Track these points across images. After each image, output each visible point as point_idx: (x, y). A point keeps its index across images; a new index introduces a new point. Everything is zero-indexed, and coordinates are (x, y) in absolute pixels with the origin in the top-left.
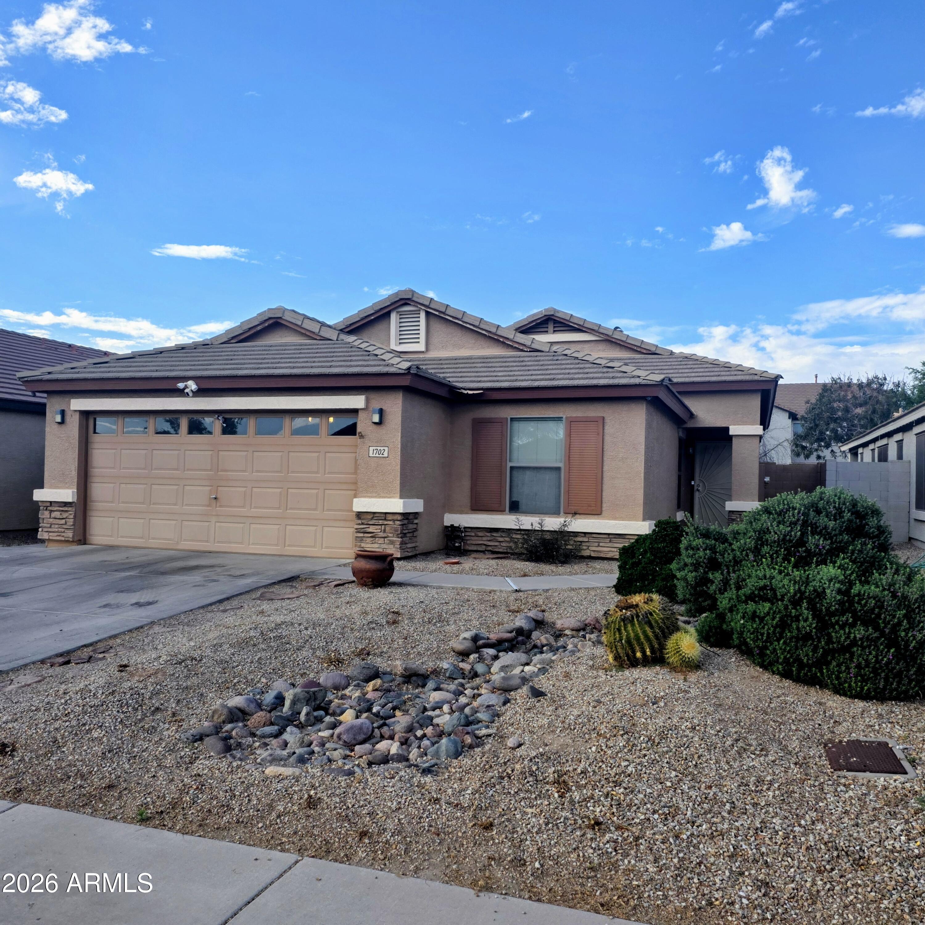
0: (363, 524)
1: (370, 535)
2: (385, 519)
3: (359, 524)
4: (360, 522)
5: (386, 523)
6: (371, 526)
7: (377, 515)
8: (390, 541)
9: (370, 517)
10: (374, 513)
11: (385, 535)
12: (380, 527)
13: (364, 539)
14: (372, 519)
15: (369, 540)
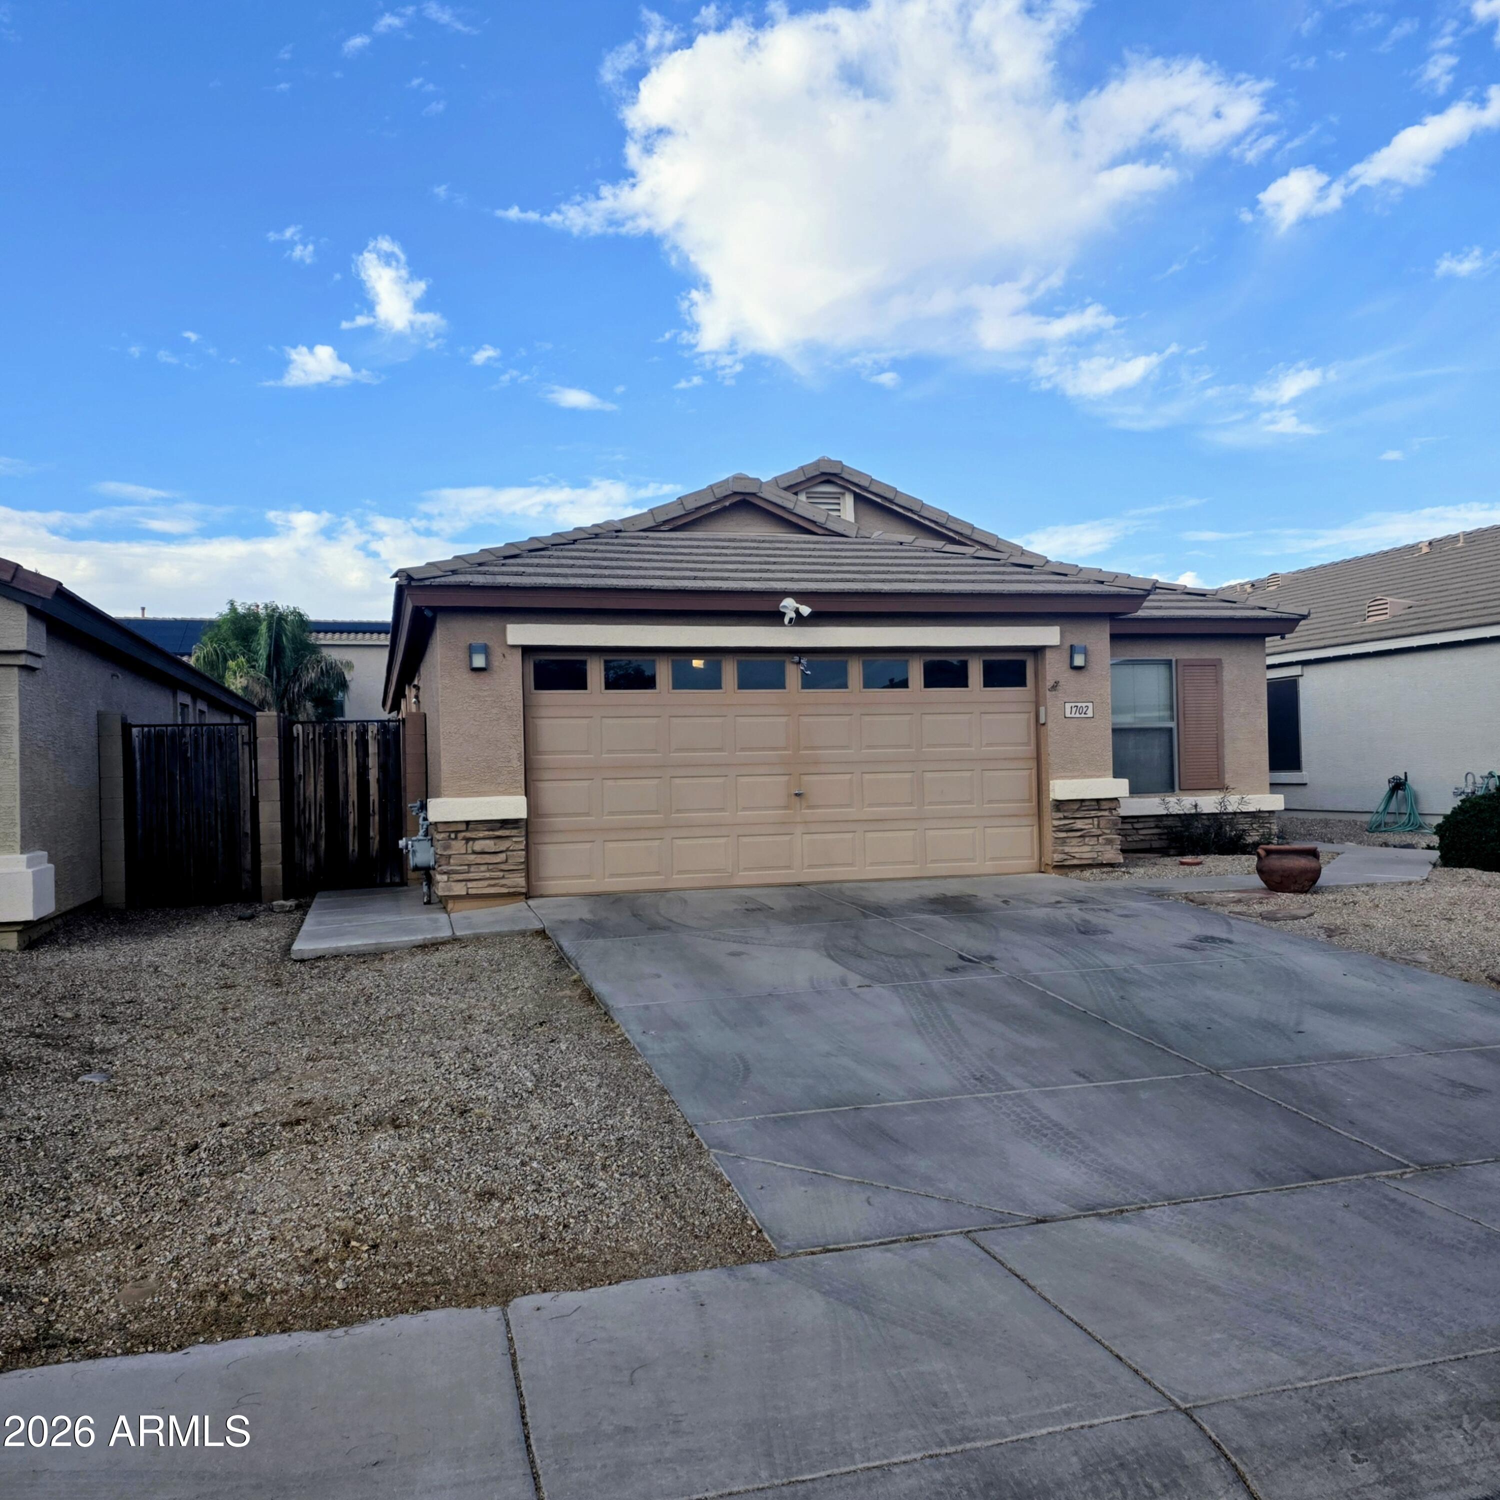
0: (1065, 818)
1: (1079, 834)
2: (1100, 810)
3: (1060, 819)
4: (1061, 815)
5: (1100, 814)
6: (1077, 821)
7: (1087, 803)
8: (1107, 839)
9: (1076, 806)
10: (1083, 801)
11: (1099, 832)
12: (1090, 821)
13: (1068, 840)
14: (1078, 810)
15: (1075, 842)
